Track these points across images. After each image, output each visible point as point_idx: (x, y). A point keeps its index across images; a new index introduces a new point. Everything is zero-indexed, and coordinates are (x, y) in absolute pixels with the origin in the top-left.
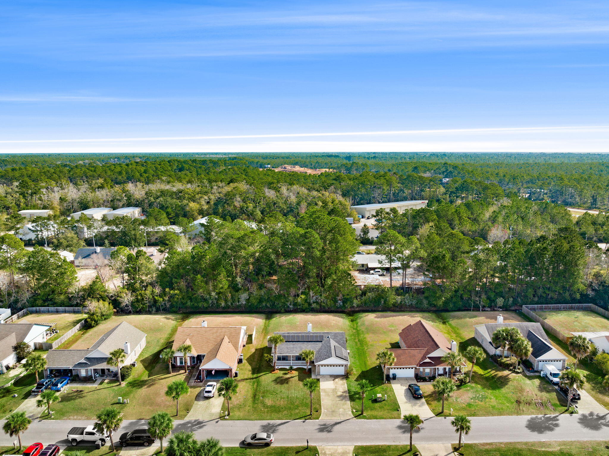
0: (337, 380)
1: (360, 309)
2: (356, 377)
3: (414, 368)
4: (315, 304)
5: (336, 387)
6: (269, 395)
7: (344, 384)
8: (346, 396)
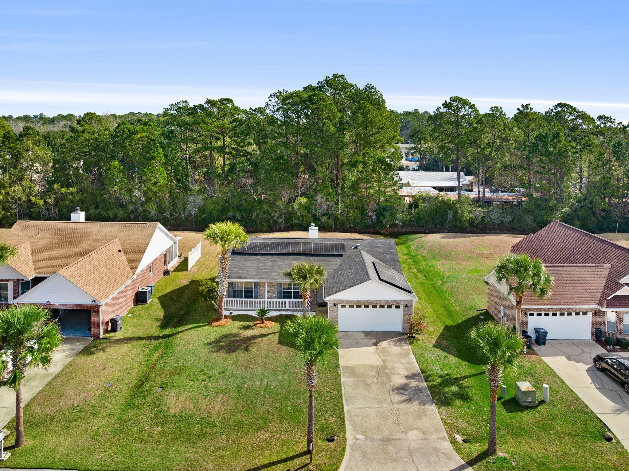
0: (384, 344)
1: (408, 229)
2: (435, 338)
3: (590, 314)
4: (326, 218)
5: (384, 361)
6: (184, 382)
7: (406, 355)
8: (418, 390)
